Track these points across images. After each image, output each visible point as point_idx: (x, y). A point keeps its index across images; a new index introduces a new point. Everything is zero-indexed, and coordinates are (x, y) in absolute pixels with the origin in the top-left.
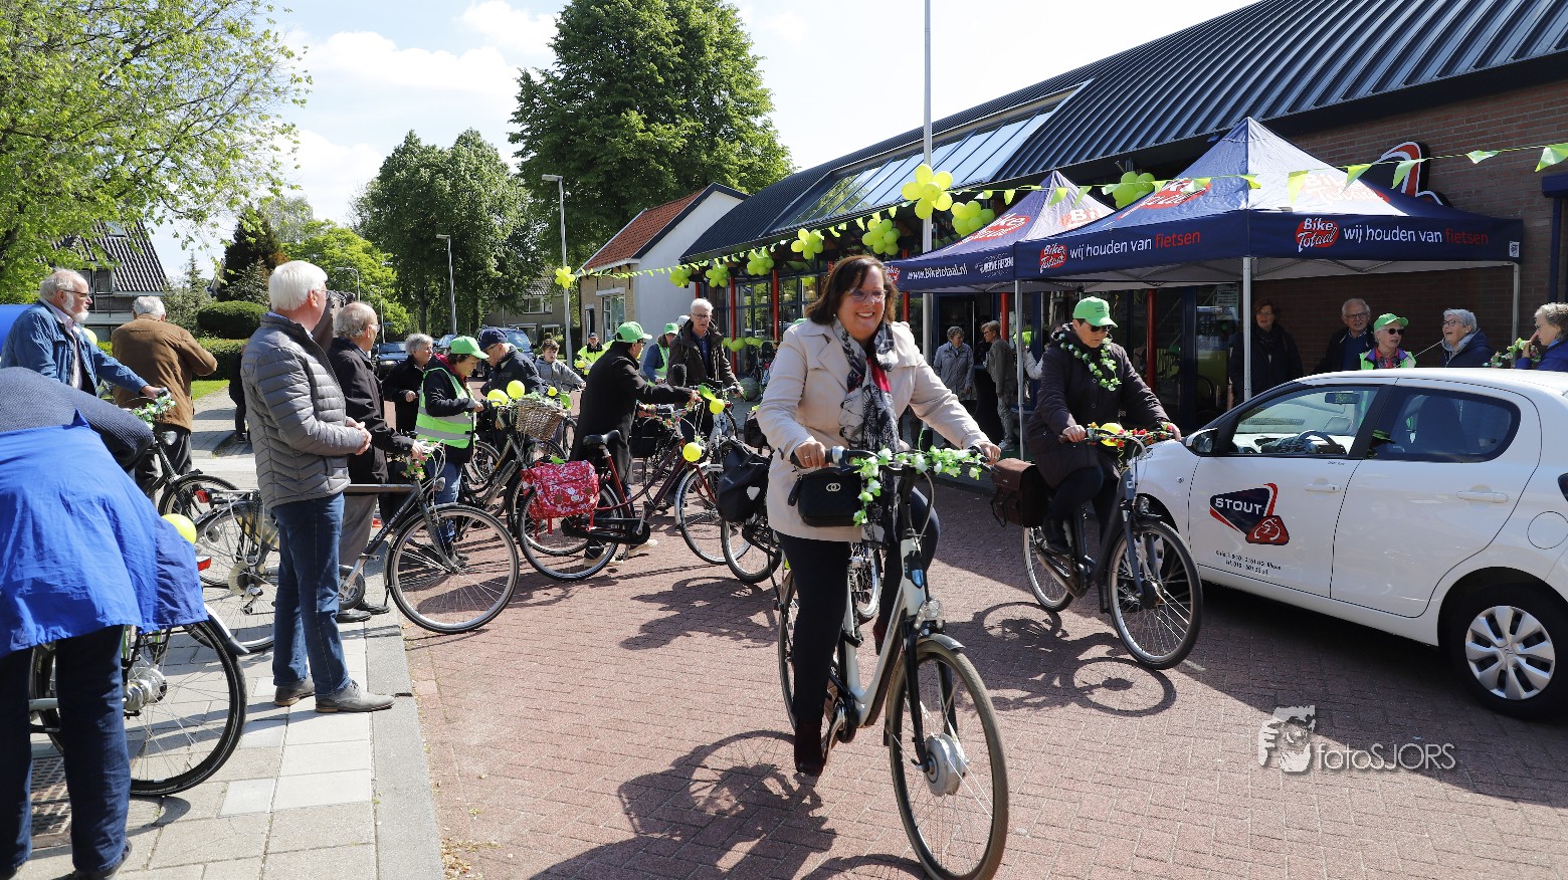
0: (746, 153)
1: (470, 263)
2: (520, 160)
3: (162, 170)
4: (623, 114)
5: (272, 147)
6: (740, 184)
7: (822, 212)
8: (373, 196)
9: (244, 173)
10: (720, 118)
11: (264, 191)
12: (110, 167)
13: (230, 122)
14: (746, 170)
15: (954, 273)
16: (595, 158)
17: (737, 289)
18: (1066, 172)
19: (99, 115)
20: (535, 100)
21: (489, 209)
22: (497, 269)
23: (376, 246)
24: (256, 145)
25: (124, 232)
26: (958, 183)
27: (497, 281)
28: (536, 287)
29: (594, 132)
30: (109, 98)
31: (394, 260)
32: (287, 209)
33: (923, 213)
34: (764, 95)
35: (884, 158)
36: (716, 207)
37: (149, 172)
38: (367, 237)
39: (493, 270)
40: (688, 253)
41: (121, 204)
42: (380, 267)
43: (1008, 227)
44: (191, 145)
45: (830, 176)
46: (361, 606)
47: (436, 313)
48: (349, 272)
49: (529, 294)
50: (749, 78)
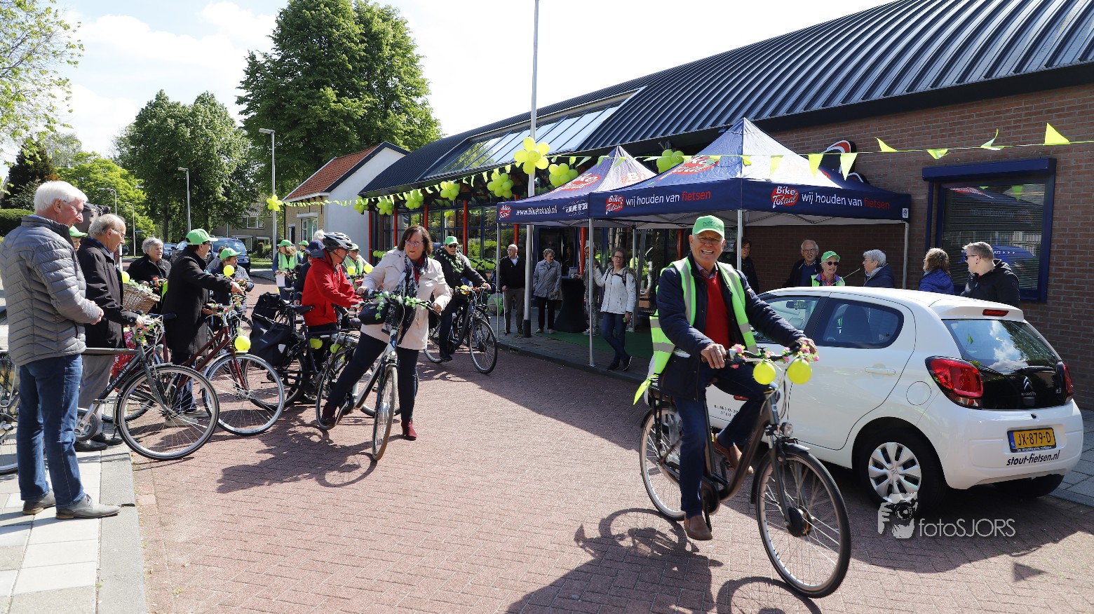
0: (410, 122)
1: (203, 188)
2: (244, 117)
4: (322, 89)
5: (50, 94)
6: (404, 144)
7: (461, 166)
8: (130, 137)
9: (25, 112)
10: (391, 97)
11: (41, 127)
14: (408, 133)
15: (548, 211)
16: (299, 119)
17: (399, 217)
18: (626, 148)
20: (257, 75)
21: (220, 152)
22: (224, 195)
23: (131, 173)
24: (37, 93)
26: (554, 151)
27: (222, 204)
28: (253, 210)
29: (299, 101)
31: (145, 184)
32: (61, 142)
33: (529, 170)
34: (423, 83)
35: (504, 131)
36: (386, 159)
38: (124, 166)
39: (221, 196)
40: (365, 189)
42: (135, 189)
43: (586, 182)
45: (467, 141)
47: (175, 224)
48: (109, 192)
49: (246, 213)
50: (413, 70)
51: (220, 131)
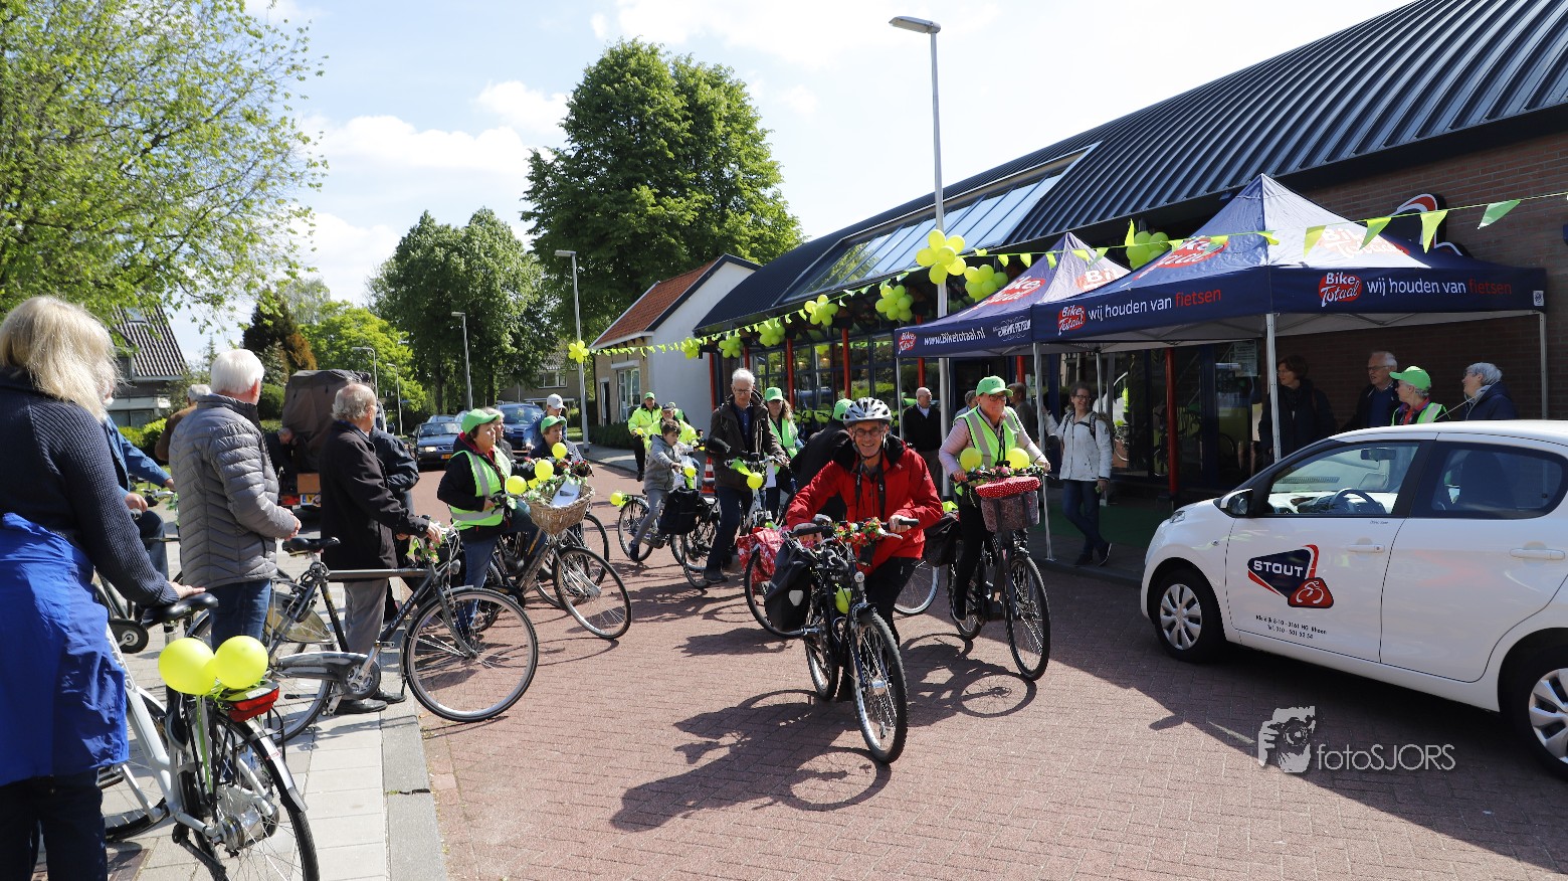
0: (757, 223)
1: (486, 339)
2: (533, 237)
3: (181, 256)
4: (634, 189)
5: (289, 230)
6: (751, 255)
7: (835, 280)
8: (389, 277)
9: (261, 256)
10: (729, 190)
11: (280, 274)
12: (129, 254)
13: (248, 207)
14: (754, 239)
15: (971, 337)
16: (607, 234)
17: (751, 358)
18: (1079, 234)
19: (119, 204)
20: (546, 179)
22: (512, 344)
23: (392, 325)
24: (273, 230)
25: (143, 318)
26: (970, 248)
27: (511, 358)
28: (550, 362)
29: (605, 208)
30: (128, 187)
31: (410, 338)
32: (305, 291)
33: (937, 278)
34: (772, 167)
35: (892, 228)
36: (727, 279)
37: (168, 259)
38: (383, 317)
39: (508, 346)
40: (704, 322)
41: (140, 290)
42: (394, 347)
43: (1021, 291)
44: (209, 231)
45: (840, 245)
46: (375, 694)
47: (451, 389)
48: (365, 352)
49: (544, 369)
50: (758, 151)
51: (503, 259)
